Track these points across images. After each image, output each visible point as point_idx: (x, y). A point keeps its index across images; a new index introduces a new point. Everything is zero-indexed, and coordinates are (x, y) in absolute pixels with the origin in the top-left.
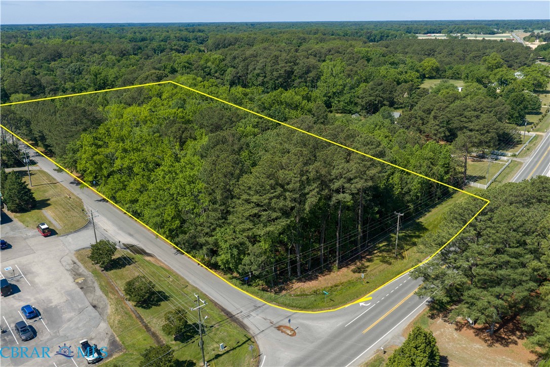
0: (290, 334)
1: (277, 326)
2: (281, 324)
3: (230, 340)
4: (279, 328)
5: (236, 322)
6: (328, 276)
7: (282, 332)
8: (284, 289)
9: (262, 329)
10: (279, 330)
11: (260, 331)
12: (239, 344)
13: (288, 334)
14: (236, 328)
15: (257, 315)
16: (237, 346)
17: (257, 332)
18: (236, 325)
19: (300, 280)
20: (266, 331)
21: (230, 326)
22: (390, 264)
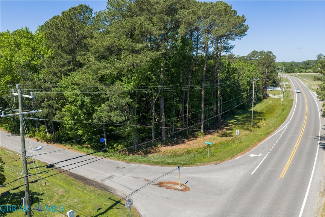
0: (180, 189)
1: (157, 182)
2: (161, 180)
3: (84, 208)
4: (160, 185)
5: (93, 185)
6: (195, 140)
7: (167, 188)
8: (150, 152)
9: (135, 188)
10: (162, 187)
11: (132, 191)
12: (102, 211)
13: (178, 190)
14: (93, 192)
15: (124, 175)
16: (98, 213)
17: (128, 192)
18: (92, 188)
19: (166, 144)
20: (142, 190)
21: (83, 191)
22: (251, 131)
